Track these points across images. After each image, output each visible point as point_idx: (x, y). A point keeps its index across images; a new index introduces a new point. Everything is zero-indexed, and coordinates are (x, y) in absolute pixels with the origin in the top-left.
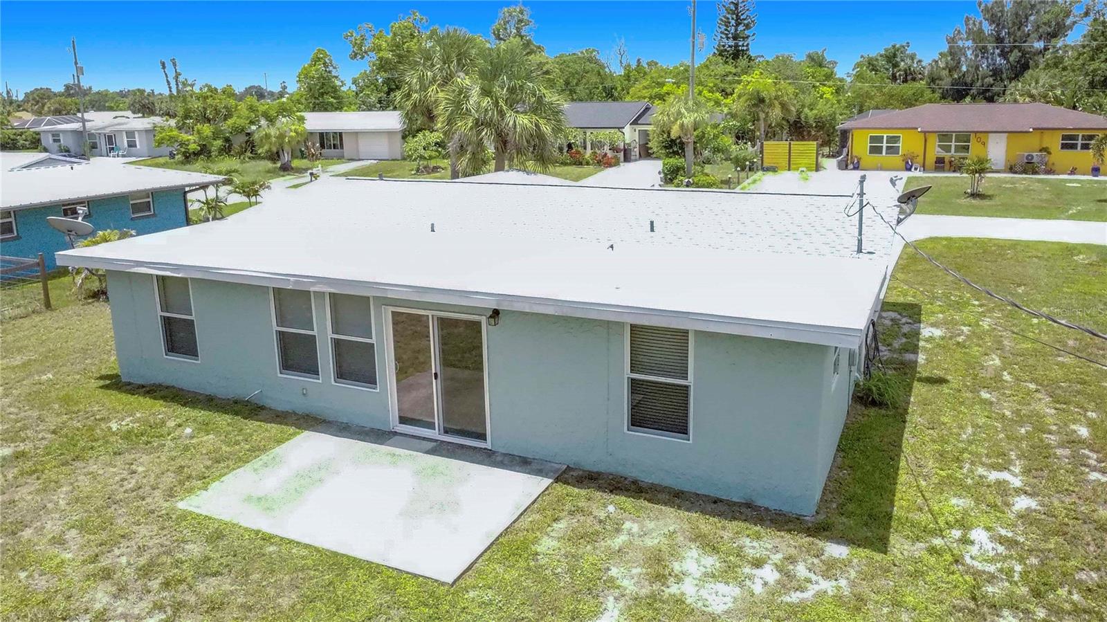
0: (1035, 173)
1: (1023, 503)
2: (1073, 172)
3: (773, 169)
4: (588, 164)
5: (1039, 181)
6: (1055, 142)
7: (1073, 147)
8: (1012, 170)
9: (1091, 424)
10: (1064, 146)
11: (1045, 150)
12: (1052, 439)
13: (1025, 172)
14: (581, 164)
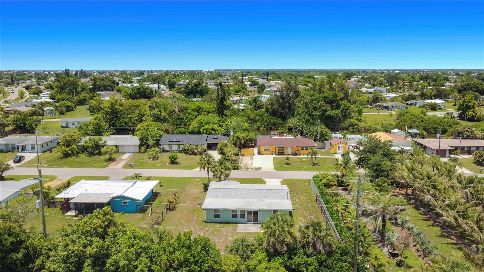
0: (297, 155)
1: (303, 221)
2: (304, 155)
3: (243, 155)
4: (197, 154)
5: (298, 158)
6: (300, 149)
7: (304, 149)
8: (293, 154)
9: (308, 213)
10: (302, 149)
11: (298, 150)
12: (305, 215)
13: (295, 155)
14: (195, 154)
